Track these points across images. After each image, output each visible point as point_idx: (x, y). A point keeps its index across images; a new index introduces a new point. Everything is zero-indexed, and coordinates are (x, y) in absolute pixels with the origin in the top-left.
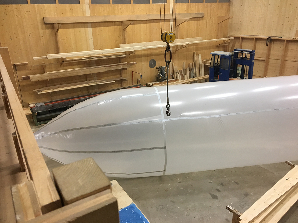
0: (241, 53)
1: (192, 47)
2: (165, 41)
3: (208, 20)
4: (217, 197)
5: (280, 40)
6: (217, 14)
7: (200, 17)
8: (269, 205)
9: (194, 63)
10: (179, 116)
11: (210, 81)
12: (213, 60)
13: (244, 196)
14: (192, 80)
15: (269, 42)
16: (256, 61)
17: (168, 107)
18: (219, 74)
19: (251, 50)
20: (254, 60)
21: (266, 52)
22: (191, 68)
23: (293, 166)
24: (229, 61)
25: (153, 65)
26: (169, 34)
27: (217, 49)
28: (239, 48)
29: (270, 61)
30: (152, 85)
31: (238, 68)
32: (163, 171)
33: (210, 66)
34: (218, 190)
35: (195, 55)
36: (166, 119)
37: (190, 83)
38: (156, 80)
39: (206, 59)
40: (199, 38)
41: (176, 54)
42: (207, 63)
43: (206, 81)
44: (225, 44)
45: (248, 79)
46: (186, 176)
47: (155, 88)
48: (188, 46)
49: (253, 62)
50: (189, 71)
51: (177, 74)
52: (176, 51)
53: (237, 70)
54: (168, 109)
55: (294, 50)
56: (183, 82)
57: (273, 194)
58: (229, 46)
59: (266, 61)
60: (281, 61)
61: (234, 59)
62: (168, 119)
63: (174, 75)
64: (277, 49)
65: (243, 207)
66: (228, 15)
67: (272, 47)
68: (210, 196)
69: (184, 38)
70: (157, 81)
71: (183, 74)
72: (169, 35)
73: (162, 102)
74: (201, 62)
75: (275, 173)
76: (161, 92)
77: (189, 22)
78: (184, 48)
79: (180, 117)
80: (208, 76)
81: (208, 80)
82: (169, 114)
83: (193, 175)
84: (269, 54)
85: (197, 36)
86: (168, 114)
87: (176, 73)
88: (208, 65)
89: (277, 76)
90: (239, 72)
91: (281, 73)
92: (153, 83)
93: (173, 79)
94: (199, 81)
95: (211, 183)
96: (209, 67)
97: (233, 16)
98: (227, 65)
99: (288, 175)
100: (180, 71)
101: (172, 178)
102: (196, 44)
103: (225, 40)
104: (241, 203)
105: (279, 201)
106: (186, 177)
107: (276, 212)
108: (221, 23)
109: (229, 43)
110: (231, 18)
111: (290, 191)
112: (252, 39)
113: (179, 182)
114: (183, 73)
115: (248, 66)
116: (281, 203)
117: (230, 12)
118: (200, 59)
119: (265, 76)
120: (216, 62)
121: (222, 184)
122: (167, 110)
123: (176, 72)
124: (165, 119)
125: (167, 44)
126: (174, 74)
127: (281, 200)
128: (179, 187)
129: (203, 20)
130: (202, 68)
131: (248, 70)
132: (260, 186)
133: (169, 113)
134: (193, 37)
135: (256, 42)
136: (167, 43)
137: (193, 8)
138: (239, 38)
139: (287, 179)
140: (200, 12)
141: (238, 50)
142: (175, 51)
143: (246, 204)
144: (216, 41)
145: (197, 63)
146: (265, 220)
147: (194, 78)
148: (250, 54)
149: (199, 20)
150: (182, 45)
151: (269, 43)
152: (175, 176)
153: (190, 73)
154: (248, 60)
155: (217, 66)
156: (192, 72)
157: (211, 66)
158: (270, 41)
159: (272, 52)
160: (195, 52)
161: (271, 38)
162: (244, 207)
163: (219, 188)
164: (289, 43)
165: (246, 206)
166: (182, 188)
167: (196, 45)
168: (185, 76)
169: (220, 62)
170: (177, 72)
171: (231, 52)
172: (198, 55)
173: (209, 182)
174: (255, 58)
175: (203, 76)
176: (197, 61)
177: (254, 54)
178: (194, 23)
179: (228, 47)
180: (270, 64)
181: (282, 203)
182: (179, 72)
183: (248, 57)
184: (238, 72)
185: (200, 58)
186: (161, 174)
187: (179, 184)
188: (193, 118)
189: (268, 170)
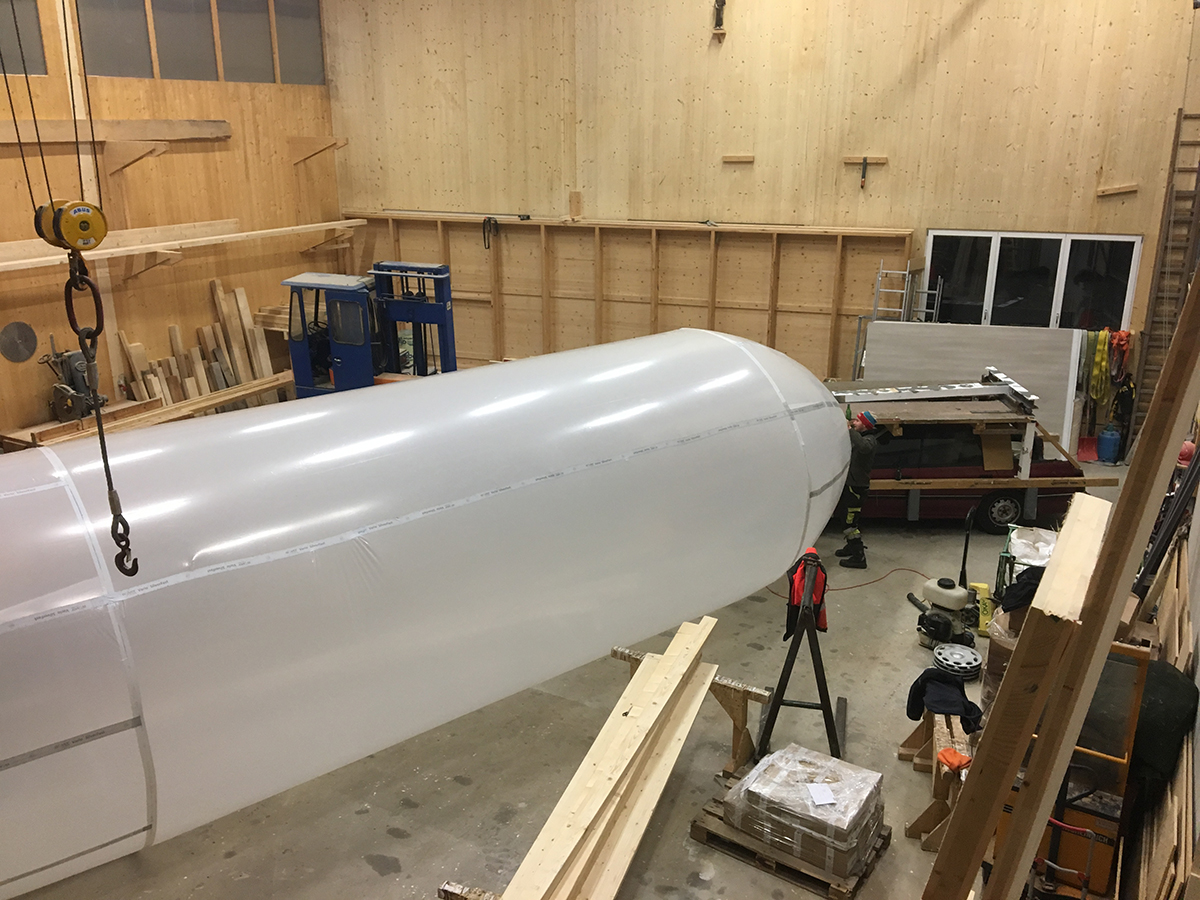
0: (402, 277)
1: (196, 261)
2: (58, 241)
3: (249, 151)
4: (396, 860)
5: (525, 228)
6: (282, 127)
7: (215, 136)
8: (587, 830)
9: (218, 325)
10: (187, 565)
11: (302, 394)
12: (299, 311)
13: (495, 823)
14: (222, 399)
15: (491, 235)
16: (457, 303)
17: (120, 534)
18: (330, 365)
19: (436, 266)
20: (452, 300)
21: (486, 269)
22: (210, 349)
23: (638, 662)
24: (361, 309)
25: (21, 347)
26: (72, 212)
27: (306, 266)
28: (390, 260)
29: (507, 299)
30: (29, 439)
31: (400, 334)
32: (144, 829)
33: (289, 333)
34: (397, 834)
35: (220, 293)
36: (124, 591)
37: (217, 413)
38: (45, 413)
39: (269, 308)
40: (226, 223)
41: (130, 293)
42: (277, 321)
43: (282, 396)
44: (336, 247)
45: (446, 375)
46: (253, 818)
47: (47, 452)
48: (180, 258)
49: (451, 310)
50: (203, 359)
51: (150, 377)
52: (130, 281)
53: (397, 342)
54: (123, 543)
55: (573, 259)
56: (185, 412)
57: (590, 784)
58: (351, 253)
59: (493, 303)
60: (540, 299)
61: (380, 304)
62: (136, 588)
63: (138, 387)
64: (521, 260)
65: (501, 868)
66: (327, 133)
67: (505, 252)
68: (371, 867)
69: (156, 226)
70: (55, 416)
71: (176, 377)
72: (75, 216)
73: (93, 514)
74: (248, 321)
75: (587, 703)
76: (78, 470)
77: (168, 156)
78: (164, 267)
79: (189, 569)
80: (288, 376)
81: (292, 390)
82: (129, 565)
83: (285, 804)
84: (498, 279)
85: (216, 214)
86: (126, 565)
87: (144, 374)
88: (282, 332)
89: (536, 354)
90: (407, 349)
91: (550, 345)
92: (36, 430)
93: (135, 400)
94: (254, 398)
95: (367, 811)
96: (286, 338)
97: (347, 139)
98: (355, 328)
99: (625, 698)
100: (160, 365)
101: (191, 845)
102: (217, 249)
103: (334, 229)
104: (492, 855)
105: (614, 802)
106: (256, 822)
107: (612, 847)
108: (305, 164)
109: (350, 240)
110: (340, 144)
111: (641, 755)
112: (430, 224)
113: (230, 855)
114: (176, 372)
115: (435, 327)
116: (622, 807)
117: (333, 121)
118: (242, 308)
119: (500, 356)
120: (310, 318)
121: (409, 804)
122: (120, 550)
123: (144, 370)
124: (117, 589)
125: (69, 255)
126: (133, 379)
127: (619, 799)
128: (231, 874)
129: (227, 149)
130: (259, 347)
131: (436, 340)
132: (545, 765)
133: (131, 562)
134: (195, 221)
135: (448, 234)
136: (70, 251)
137: (178, 101)
138: (383, 222)
139: (626, 714)
140: (212, 119)
141: (390, 269)
142: (125, 281)
143: (508, 851)
144: (298, 235)
145: (234, 324)
146: (580, 892)
147: (230, 390)
148: (434, 279)
149: (213, 151)
150: (153, 255)
151: (491, 239)
152: (205, 831)
153: (209, 371)
154: (430, 302)
155: (318, 333)
156: (215, 365)
157: (293, 335)
158: (492, 229)
159: (507, 271)
160: (218, 282)
161: (496, 221)
162: (505, 866)
163: (398, 822)
164: (556, 237)
165: (509, 860)
166: (246, 876)
167: (216, 254)
168: (190, 383)
169: (326, 318)
170: (146, 368)
171: (363, 274)
172: (234, 291)
173: (358, 813)
174: (454, 295)
175: (269, 376)
176: (233, 319)
177: (448, 278)
178: (193, 160)
179: (348, 256)
180: (507, 313)
181: (625, 807)
182: (159, 370)
183: (431, 293)
184: (401, 350)
185: (240, 306)
186: (137, 844)
187: (228, 860)
188: (252, 564)
189: (562, 698)
